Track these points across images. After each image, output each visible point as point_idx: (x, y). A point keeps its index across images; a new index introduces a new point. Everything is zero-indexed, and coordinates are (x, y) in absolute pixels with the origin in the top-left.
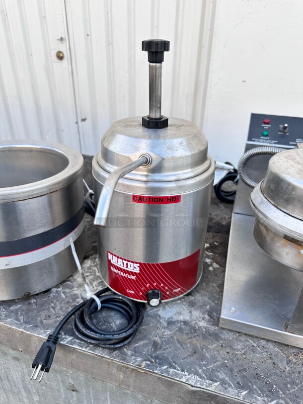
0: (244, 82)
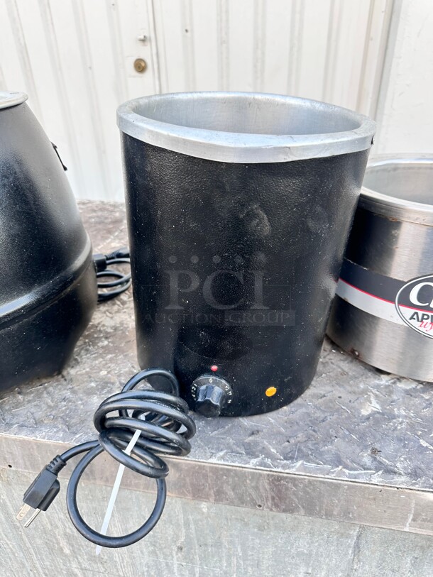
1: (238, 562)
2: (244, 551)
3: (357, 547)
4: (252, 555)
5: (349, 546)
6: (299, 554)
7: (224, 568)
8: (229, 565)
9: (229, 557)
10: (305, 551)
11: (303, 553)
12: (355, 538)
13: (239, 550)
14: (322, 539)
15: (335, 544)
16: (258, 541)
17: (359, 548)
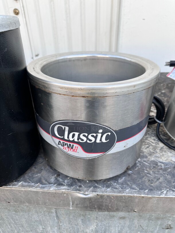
0: (144, 19)
1: (14, 226)
2: (14, 221)
3: (57, 217)
4: (18, 222)
5: (54, 216)
6: (36, 221)
7: (10, 228)
8: (11, 227)
9: (10, 224)
10: (38, 220)
11: (37, 221)
12: (55, 213)
13: (12, 221)
14: (42, 214)
15: (48, 216)
16: (17, 217)
17: (58, 217)
